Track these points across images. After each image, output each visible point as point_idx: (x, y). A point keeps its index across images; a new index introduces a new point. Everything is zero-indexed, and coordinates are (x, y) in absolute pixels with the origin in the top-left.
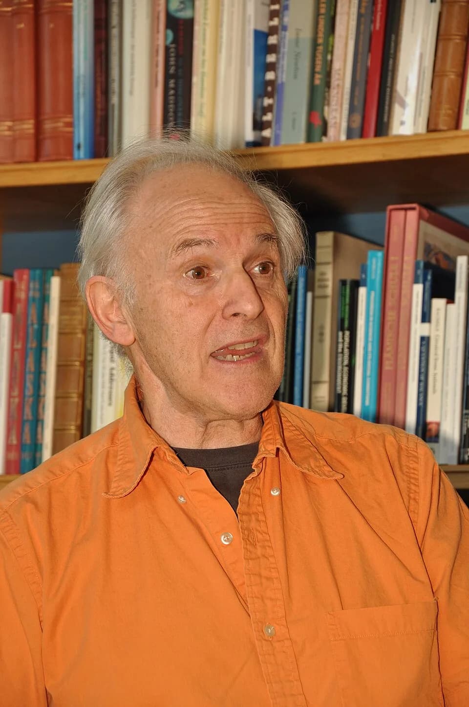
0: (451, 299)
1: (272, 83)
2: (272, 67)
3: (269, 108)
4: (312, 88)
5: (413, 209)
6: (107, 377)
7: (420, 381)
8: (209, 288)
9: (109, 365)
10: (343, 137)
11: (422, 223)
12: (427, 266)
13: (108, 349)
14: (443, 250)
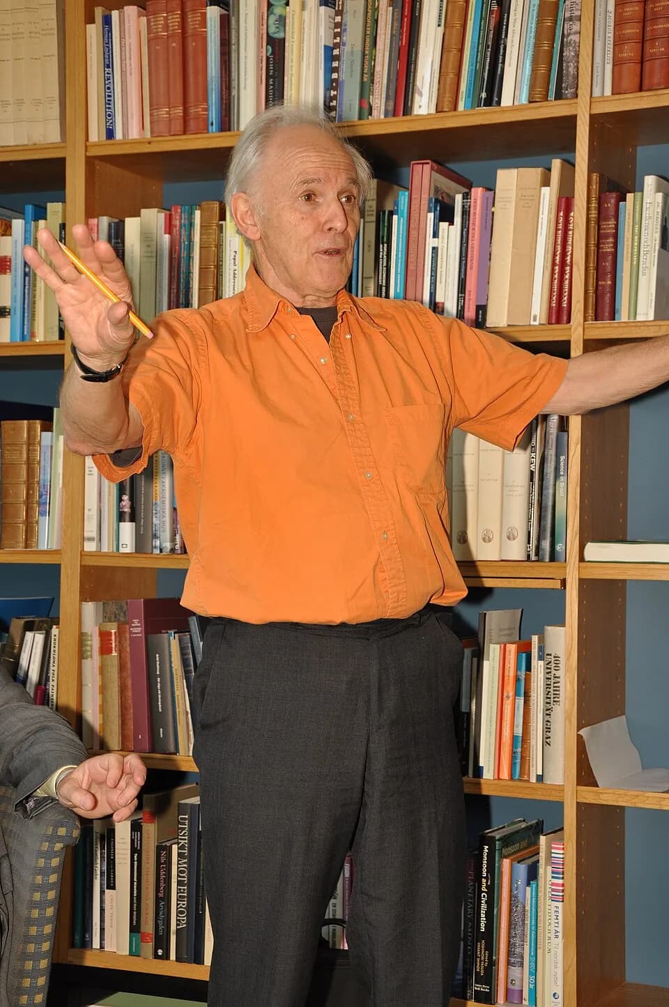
0: (452, 223)
1: (336, 80)
2: (336, 70)
3: (335, 98)
4: (362, 83)
5: (428, 163)
6: (232, 276)
7: (431, 276)
8: (314, 209)
9: (233, 267)
10: (382, 117)
11: (433, 172)
12: (437, 201)
13: (233, 257)
14: (446, 191)
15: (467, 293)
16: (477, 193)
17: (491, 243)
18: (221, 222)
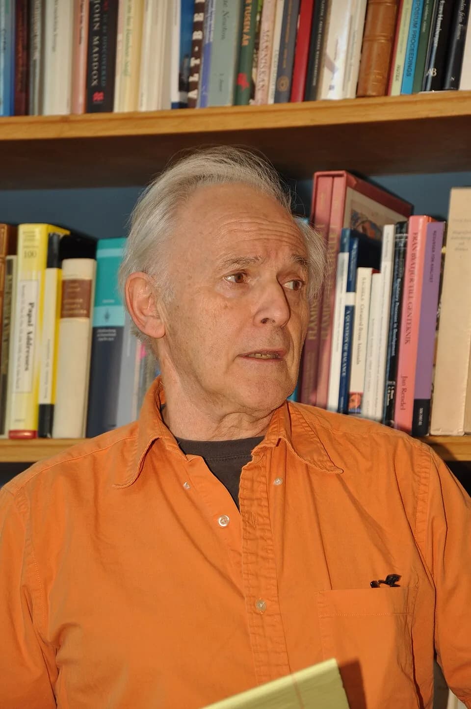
0: (377, 269)
1: (198, 43)
2: (199, 26)
3: (195, 70)
4: (240, 49)
5: (340, 176)
6: (24, 341)
7: (343, 351)
9: (26, 329)
10: (271, 101)
11: (349, 190)
12: (354, 234)
13: (26, 312)
14: (370, 218)
15: (400, 380)
16: (419, 224)
17: (439, 302)
18: (9, 257)
